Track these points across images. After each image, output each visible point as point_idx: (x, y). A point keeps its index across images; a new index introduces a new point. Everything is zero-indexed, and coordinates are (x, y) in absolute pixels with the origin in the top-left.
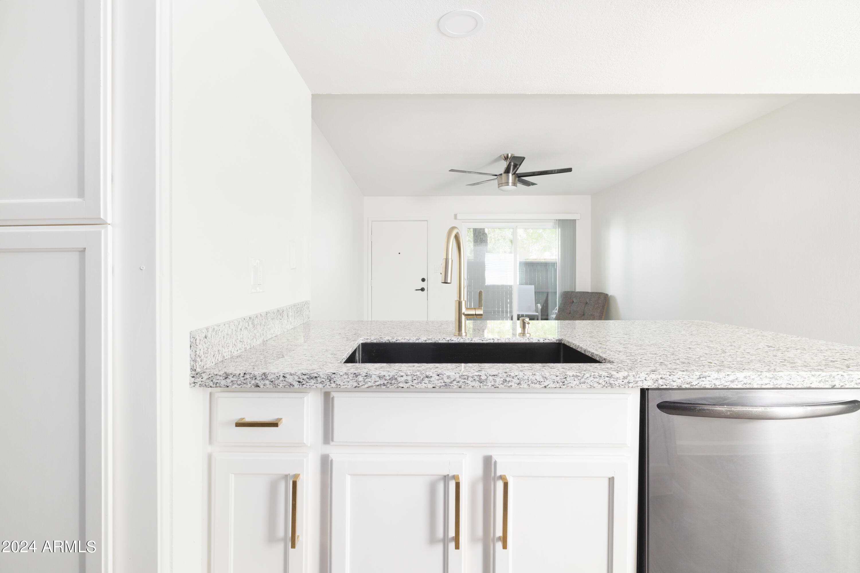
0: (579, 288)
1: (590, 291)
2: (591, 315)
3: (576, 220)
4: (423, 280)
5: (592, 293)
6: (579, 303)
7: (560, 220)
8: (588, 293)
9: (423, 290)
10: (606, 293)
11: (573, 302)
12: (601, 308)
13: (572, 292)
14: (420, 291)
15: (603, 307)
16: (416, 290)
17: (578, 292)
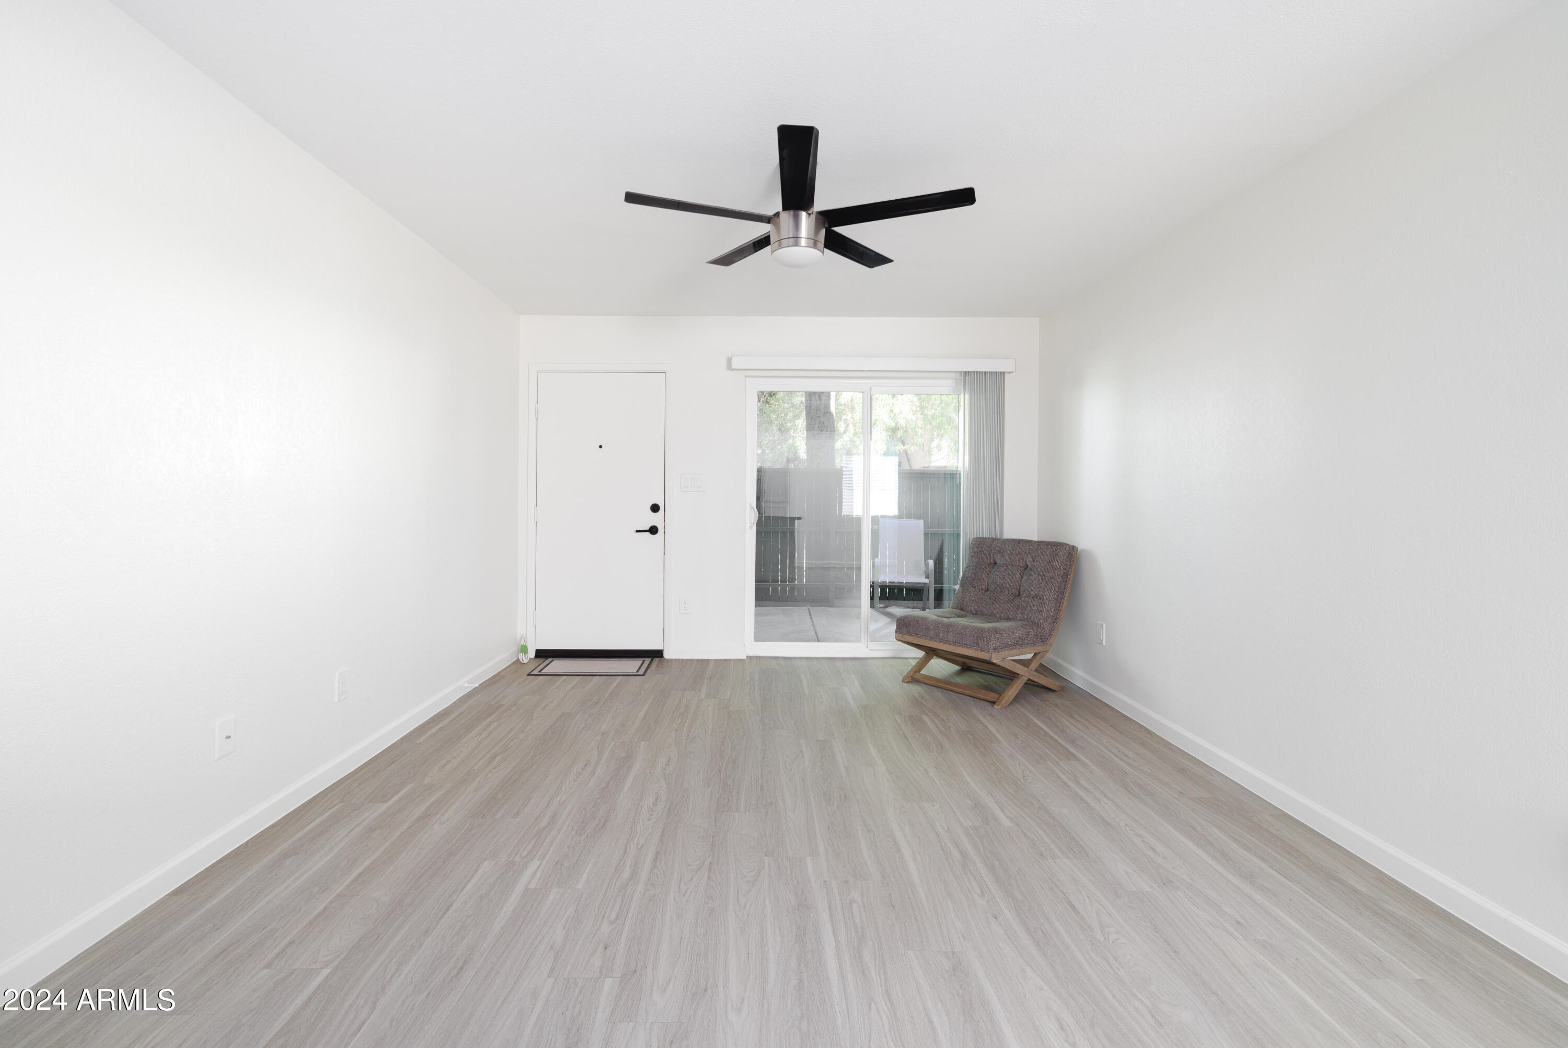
0: (1011, 531)
1: (1035, 539)
2: (1036, 596)
3: (1004, 372)
4: (655, 508)
5: (1040, 543)
6: (1009, 566)
7: (967, 373)
8: (1029, 542)
9: (653, 530)
10: (1071, 544)
11: (995, 563)
12: (1060, 580)
13: (994, 540)
14: (648, 533)
15: (1065, 577)
16: (637, 531)
17: (1007, 539)
